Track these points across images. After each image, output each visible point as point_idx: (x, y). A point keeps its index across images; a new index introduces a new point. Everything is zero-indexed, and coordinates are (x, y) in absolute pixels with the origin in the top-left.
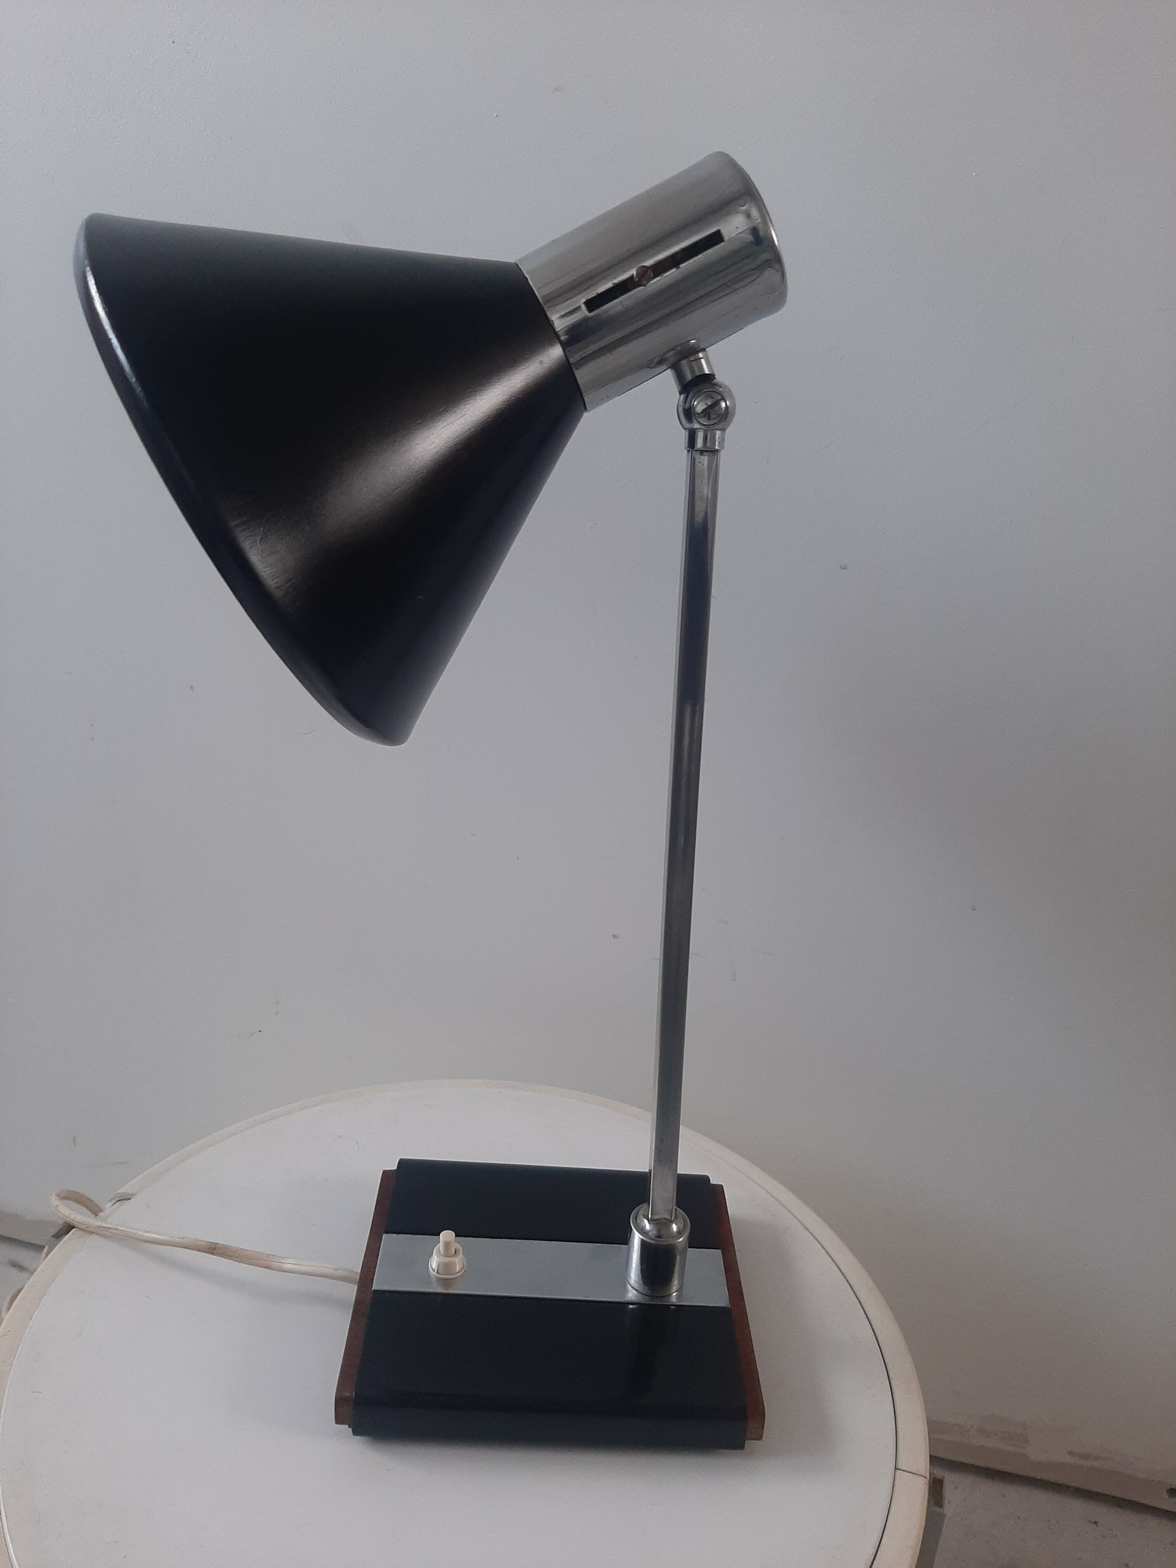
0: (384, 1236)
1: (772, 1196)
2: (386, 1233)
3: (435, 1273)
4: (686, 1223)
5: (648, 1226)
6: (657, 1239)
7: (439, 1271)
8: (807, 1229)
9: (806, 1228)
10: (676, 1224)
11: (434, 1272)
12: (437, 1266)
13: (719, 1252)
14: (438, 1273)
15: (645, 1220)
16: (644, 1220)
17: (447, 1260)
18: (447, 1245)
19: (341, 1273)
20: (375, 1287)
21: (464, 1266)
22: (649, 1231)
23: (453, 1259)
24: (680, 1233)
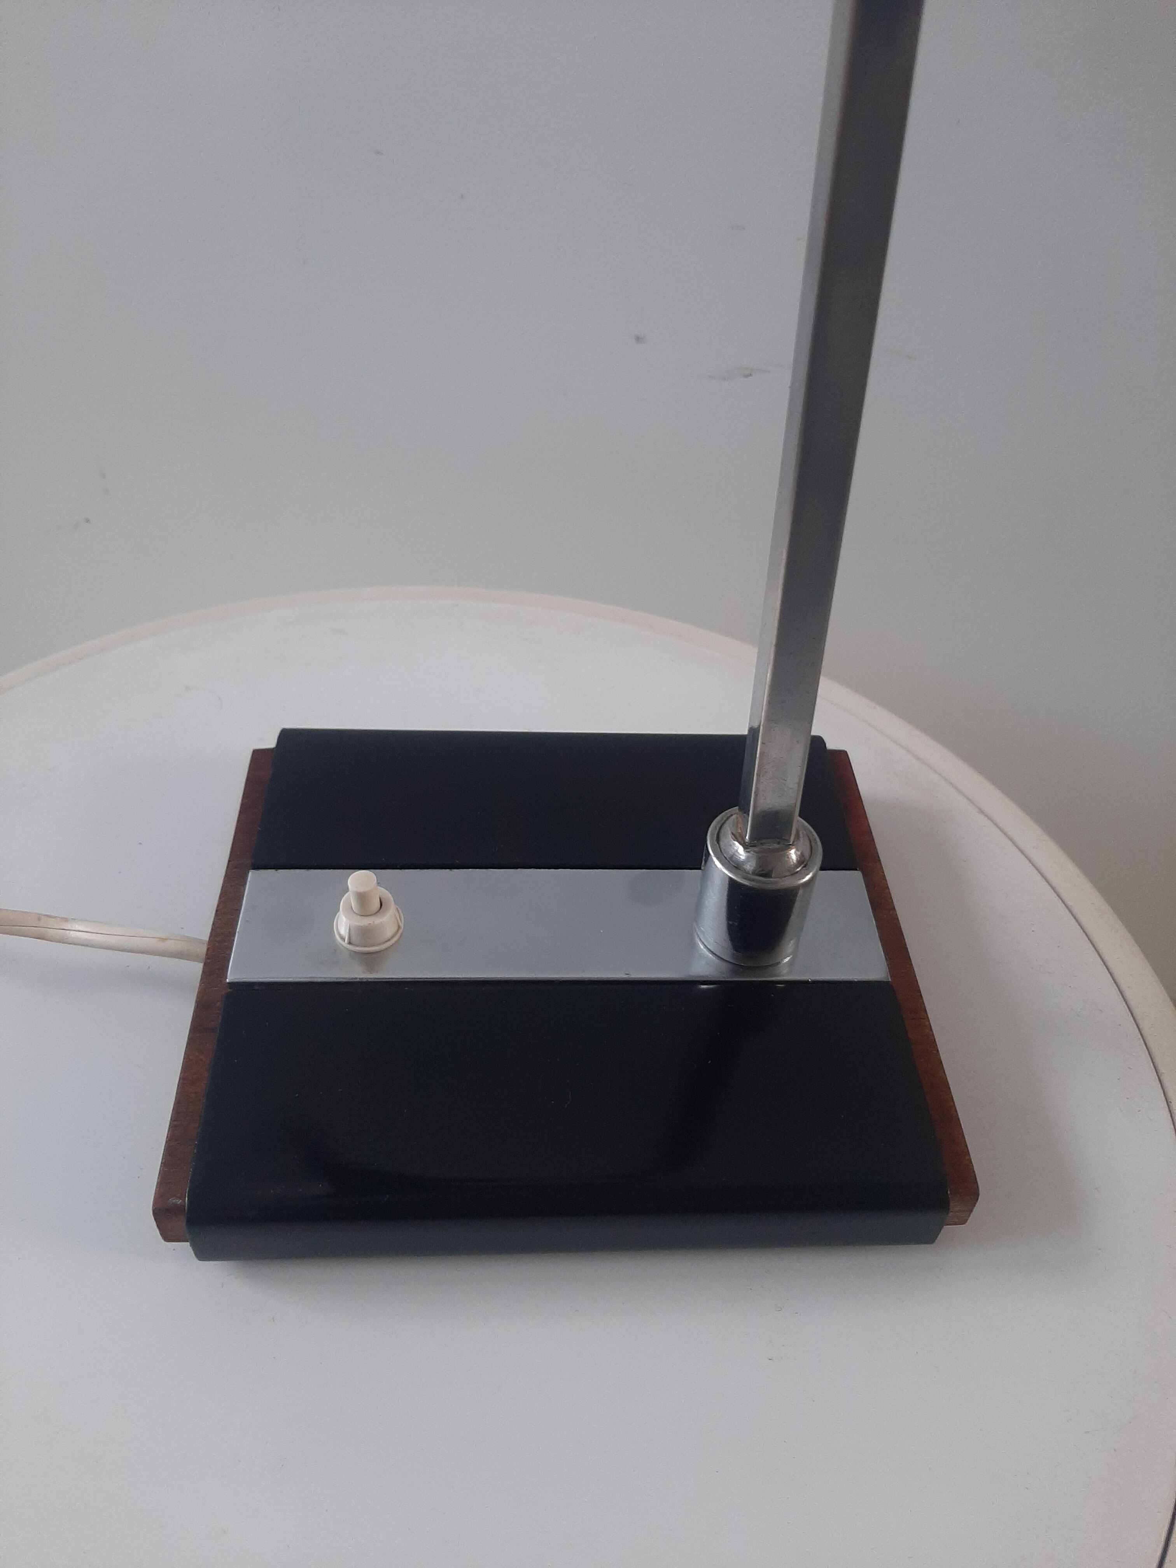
0: (252, 874)
1: (917, 758)
2: (257, 867)
3: (345, 944)
4: (813, 844)
5: (741, 852)
6: (761, 878)
7: (353, 939)
8: (981, 812)
9: (980, 809)
10: (797, 850)
11: (344, 939)
12: (348, 931)
13: (857, 875)
14: (350, 943)
15: (737, 843)
16: (734, 844)
17: (366, 921)
18: (362, 898)
19: (171, 946)
20: (232, 976)
21: (399, 927)
22: (744, 862)
23: (376, 921)
24: (803, 862)
